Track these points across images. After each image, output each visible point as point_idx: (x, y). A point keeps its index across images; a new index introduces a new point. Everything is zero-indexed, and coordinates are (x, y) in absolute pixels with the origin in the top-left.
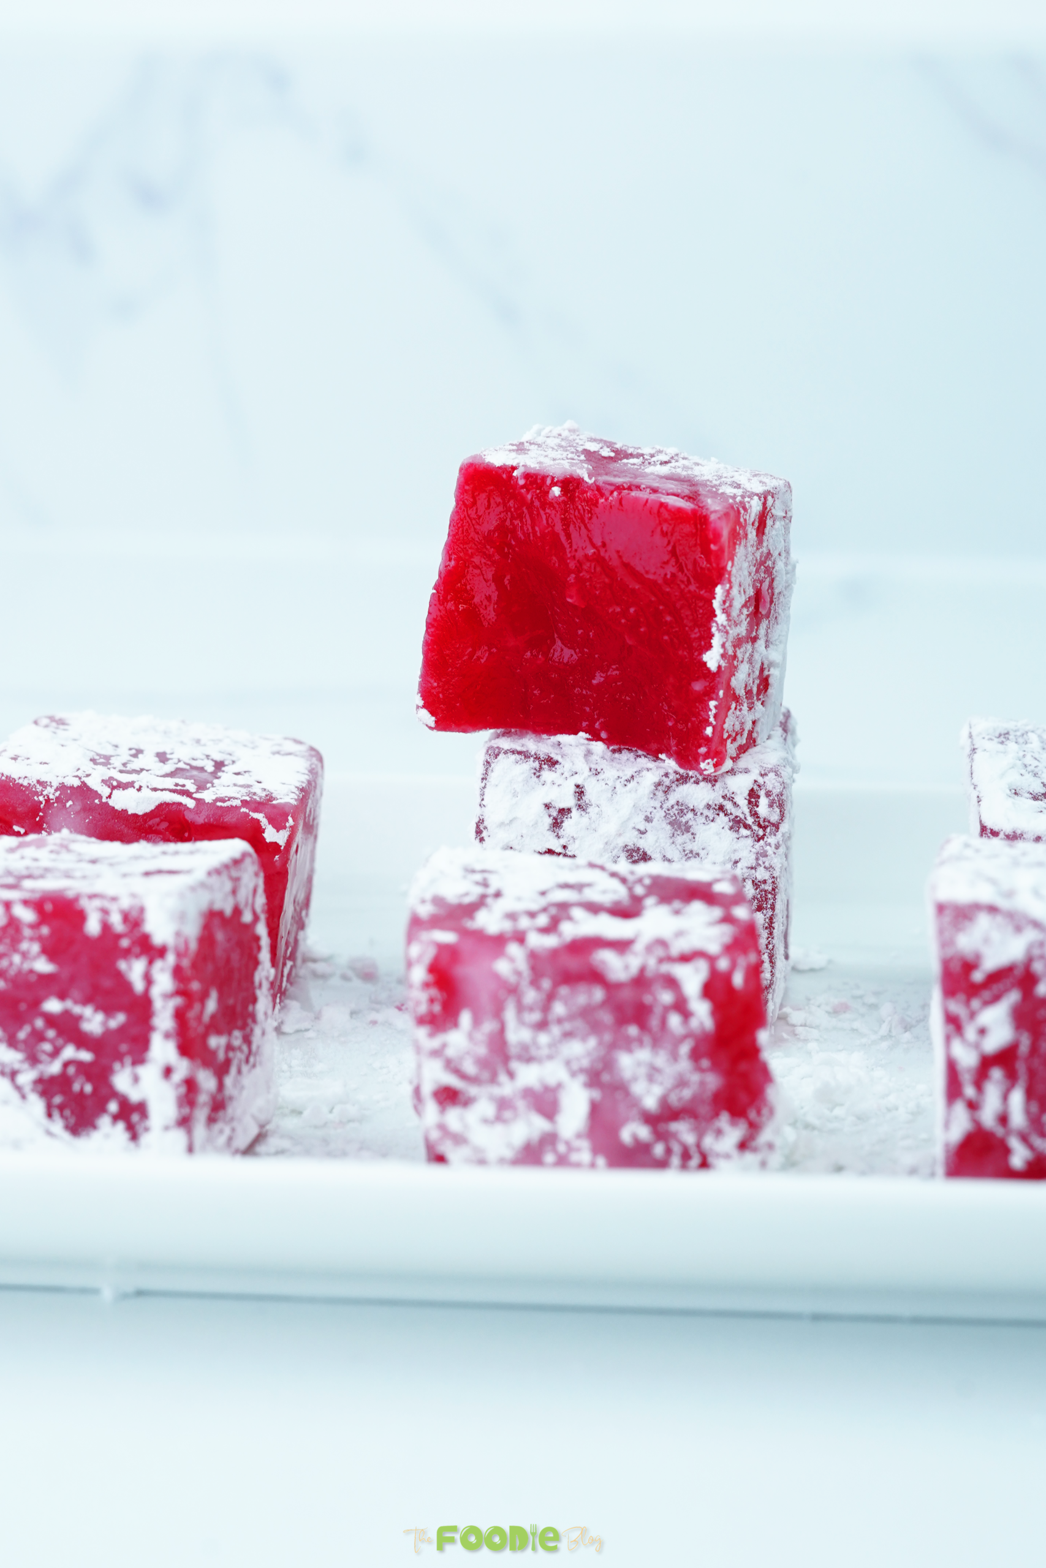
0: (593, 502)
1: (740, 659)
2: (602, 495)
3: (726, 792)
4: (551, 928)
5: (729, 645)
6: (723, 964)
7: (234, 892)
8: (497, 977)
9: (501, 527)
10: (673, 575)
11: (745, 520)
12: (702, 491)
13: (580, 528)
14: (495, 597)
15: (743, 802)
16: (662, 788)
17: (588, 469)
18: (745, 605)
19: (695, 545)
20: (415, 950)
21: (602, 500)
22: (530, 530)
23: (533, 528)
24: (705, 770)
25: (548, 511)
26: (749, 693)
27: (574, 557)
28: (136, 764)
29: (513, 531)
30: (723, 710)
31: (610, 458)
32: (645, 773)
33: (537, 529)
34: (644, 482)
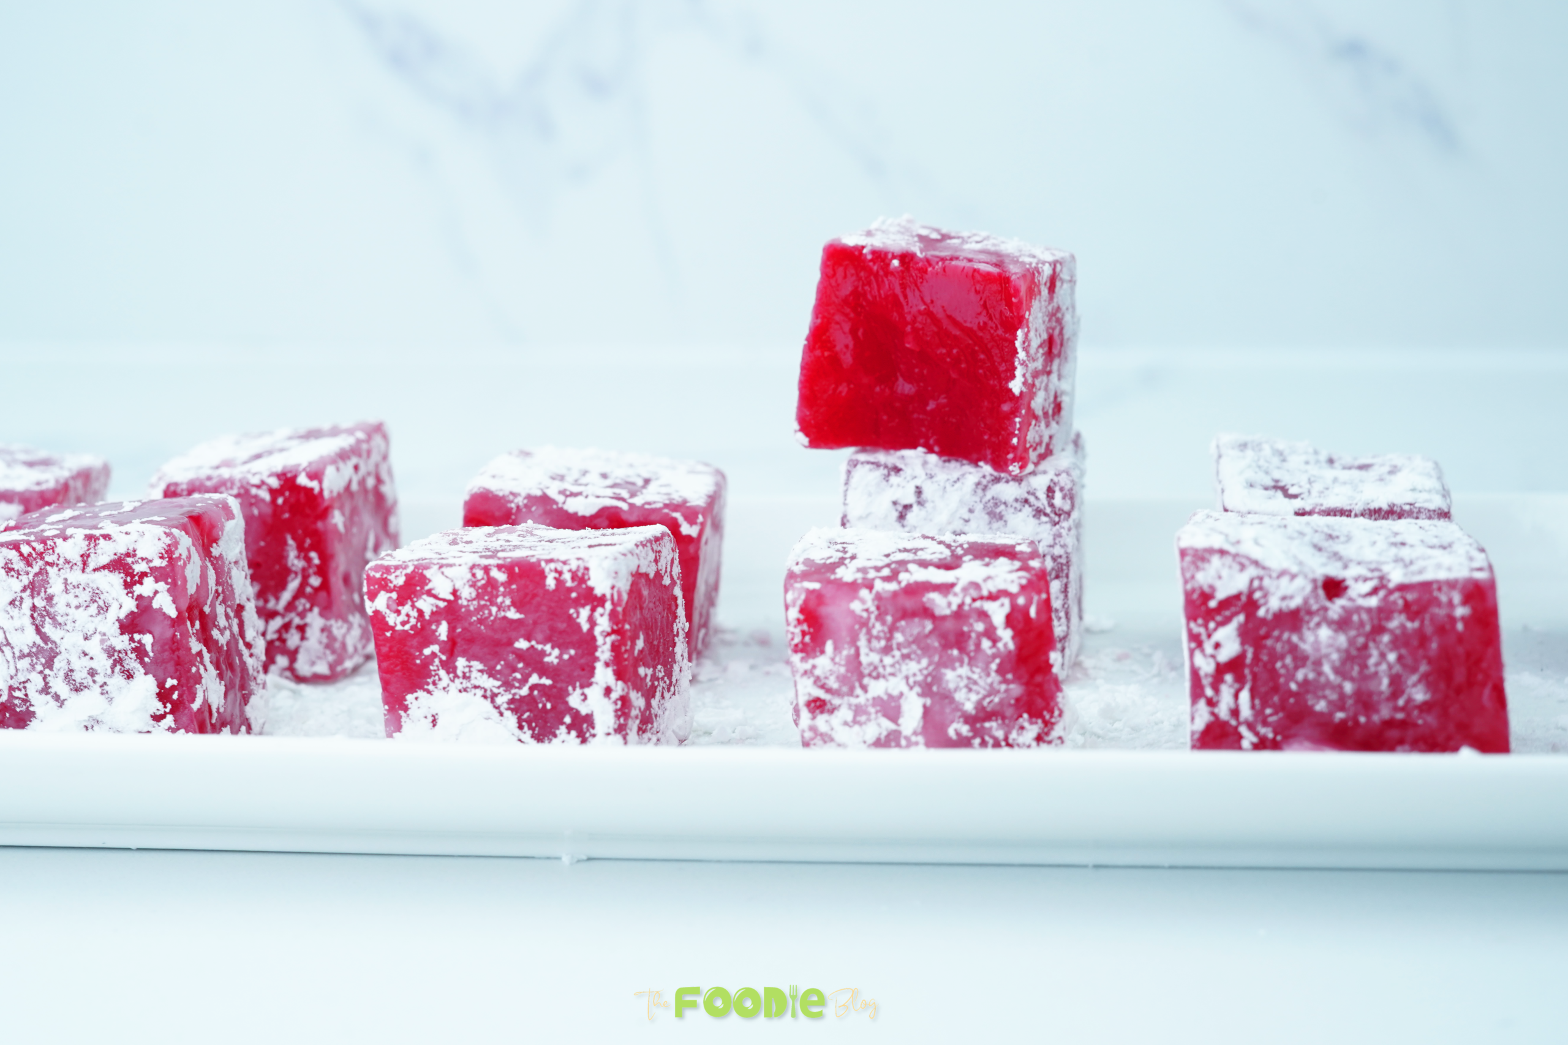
0: (923, 271)
1: (1038, 387)
2: (930, 265)
3: (1029, 489)
4: (893, 577)
5: (1028, 376)
6: (1021, 601)
7: (656, 561)
8: (852, 613)
9: (855, 292)
10: (985, 323)
11: (1039, 281)
12: (1007, 261)
13: (914, 290)
14: (851, 346)
15: (1042, 496)
16: (982, 486)
17: (920, 247)
18: (1040, 346)
19: (1001, 300)
20: (790, 596)
21: (930, 269)
22: (877, 293)
23: (879, 291)
24: (1013, 471)
25: (890, 278)
26: (1046, 414)
27: (910, 312)
28: (583, 480)
29: (864, 294)
30: (1026, 425)
31: (937, 240)
32: (968, 476)
33: (882, 292)
34: (962, 255)
